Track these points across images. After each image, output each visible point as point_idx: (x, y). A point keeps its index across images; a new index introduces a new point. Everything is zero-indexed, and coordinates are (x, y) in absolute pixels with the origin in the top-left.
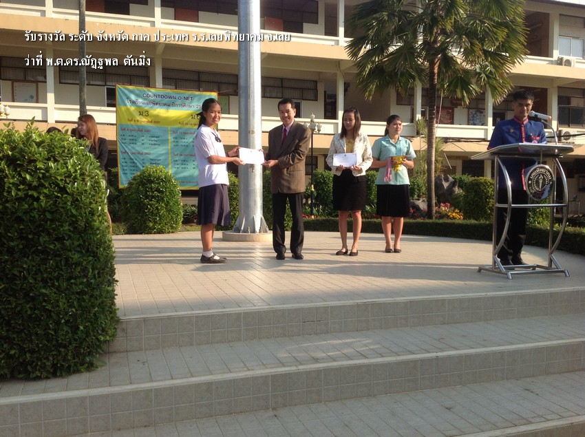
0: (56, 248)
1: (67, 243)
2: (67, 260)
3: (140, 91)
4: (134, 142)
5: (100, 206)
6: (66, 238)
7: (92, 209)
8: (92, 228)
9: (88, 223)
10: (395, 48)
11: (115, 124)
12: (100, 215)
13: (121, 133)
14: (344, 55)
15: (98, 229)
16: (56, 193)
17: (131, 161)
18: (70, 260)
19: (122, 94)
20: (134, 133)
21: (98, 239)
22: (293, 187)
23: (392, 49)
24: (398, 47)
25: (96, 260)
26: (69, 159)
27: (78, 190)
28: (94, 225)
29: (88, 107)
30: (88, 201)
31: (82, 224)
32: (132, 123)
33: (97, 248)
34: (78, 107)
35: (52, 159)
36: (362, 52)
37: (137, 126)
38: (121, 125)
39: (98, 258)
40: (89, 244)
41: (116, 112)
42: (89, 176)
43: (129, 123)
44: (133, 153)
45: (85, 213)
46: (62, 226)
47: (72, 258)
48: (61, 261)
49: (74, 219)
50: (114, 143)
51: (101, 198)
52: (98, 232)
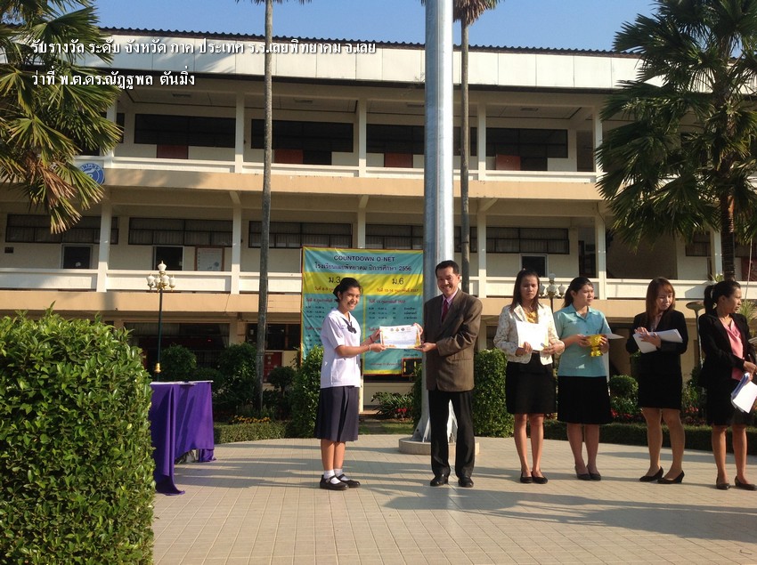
0: (49, 487)
1: (67, 480)
2: (65, 503)
3: (331, 252)
4: (321, 314)
5: (133, 423)
6: (67, 473)
7: (115, 428)
8: (111, 458)
9: (106, 450)
10: (666, 182)
11: (301, 293)
12: (128, 437)
13: (307, 304)
14: (595, 194)
15: (120, 458)
16: (61, 407)
17: (317, 338)
18: (69, 504)
19: (310, 259)
20: (321, 304)
21: (117, 473)
22: (457, 383)
23: (663, 183)
24: (670, 181)
25: (111, 504)
26: (89, 359)
27: (92, 402)
28: (113, 451)
29: (269, 274)
30: (110, 416)
31: (95, 452)
32: (321, 292)
33: (116, 486)
34: (258, 274)
35: (65, 359)
36: (621, 189)
37: (326, 295)
38: (307, 294)
39: (117, 501)
40: (103, 481)
41: (302, 278)
42: (117, 381)
43: (316, 291)
44: (319, 329)
45: (103, 435)
46: (61, 455)
47: (72, 502)
48: (56, 505)
49: (81, 444)
50: (298, 315)
51: (136, 411)
52: (119, 462)
